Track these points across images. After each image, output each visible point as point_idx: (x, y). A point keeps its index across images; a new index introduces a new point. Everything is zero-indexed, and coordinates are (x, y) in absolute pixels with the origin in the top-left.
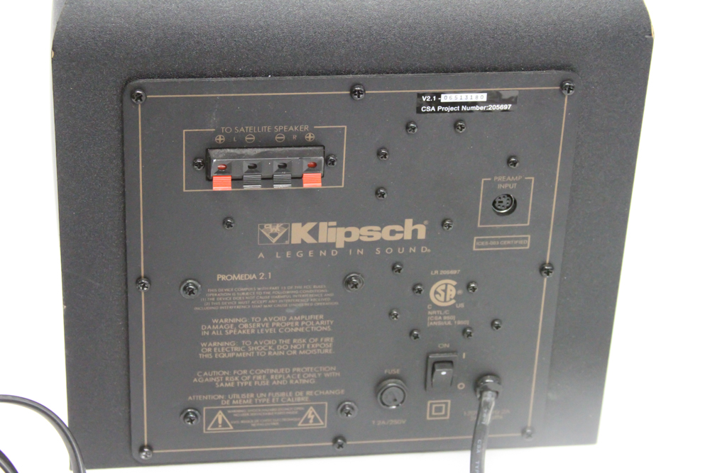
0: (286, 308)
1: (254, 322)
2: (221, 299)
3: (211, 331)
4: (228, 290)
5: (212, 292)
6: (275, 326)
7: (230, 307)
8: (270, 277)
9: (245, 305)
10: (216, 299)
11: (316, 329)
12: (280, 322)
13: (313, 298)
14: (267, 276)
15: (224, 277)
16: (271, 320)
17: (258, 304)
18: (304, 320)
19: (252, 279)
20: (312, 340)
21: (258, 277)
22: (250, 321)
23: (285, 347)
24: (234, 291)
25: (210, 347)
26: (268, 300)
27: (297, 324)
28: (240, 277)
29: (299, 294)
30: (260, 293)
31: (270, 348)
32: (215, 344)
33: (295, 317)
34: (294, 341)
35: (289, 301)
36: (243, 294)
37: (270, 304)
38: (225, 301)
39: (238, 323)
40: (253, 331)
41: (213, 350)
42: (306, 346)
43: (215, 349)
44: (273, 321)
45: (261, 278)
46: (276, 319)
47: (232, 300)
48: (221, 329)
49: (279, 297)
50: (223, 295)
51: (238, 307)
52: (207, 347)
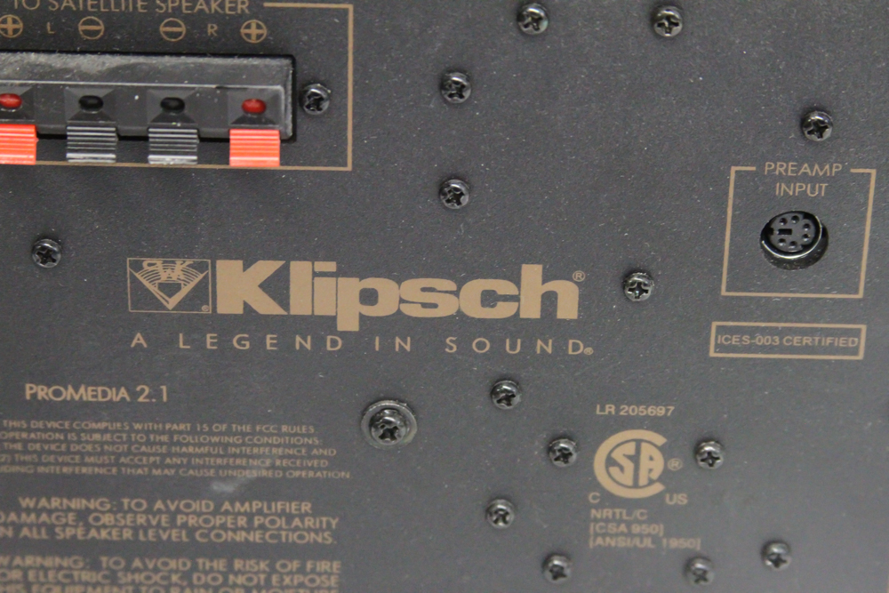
0: (211, 479)
1: (130, 510)
2: (38, 447)
3: (17, 527)
4: (55, 425)
5: (14, 429)
6: (184, 525)
7: (65, 470)
8: (165, 399)
9: (103, 465)
10: (25, 446)
11: (293, 537)
12: (199, 514)
13: (282, 457)
14: (156, 393)
15: (43, 392)
16: (173, 508)
17: (137, 466)
18: (260, 512)
19: (116, 399)
20: (284, 566)
21: (134, 395)
22: (118, 509)
23: (214, 579)
24: (72, 430)
25: (18, 567)
26: (164, 456)
27: (242, 521)
28: (86, 394)
29: (243, 444)
30: (141, 438)
31: (175, 578)
32: (29, 561)
33: (238, 505)
34: (238, 564)
35: (219, 461)
36: (97, 437)
37: (169, 467)
38: (50, 452)
39: (88, 511)
40: (127, 534)
41: (25, 576)
42: (268, 580)
43: (31, 575)
44: (178, 511)
45: (141, 399)
46: (188, 506)
47: (68, 452)
48: (44, 524)
49: (191, 449)
50: (45, 436)
51: (84, 470)
52: (10, 567)
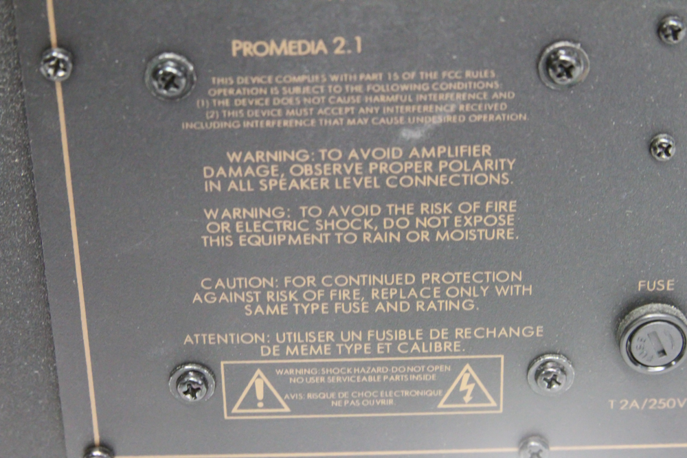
0: (399, 127)
1: (327, 160)
2: (243, 102)
3: (225, 181)
4: (259, 80)
5: (222, 86)
6: (376, 172)
7: (268, 123)
8: (359, 49)
9: (302, 118)
10: (232, 102)
11: (474, 179)
12: (389, 162)
13: (464, 103)
14: (351, 44)
15: (248, 48)
16: (365, 156)
17: (333, 118)
18: (444, 157)
19: (315, 52)
20: (465, 208)
21: (331, 47)
22: (316, 159)
23: (403, 223)
24: (274, 84)
25: (226, 219)
26: (357, 106)
27: (428, 166)
28: (287, 48)
29: (431, 91)
30: (337, 89)
31: (367, 224)
32: (236, 213)
33: (424, 150)
34: (424, 208)
35: (408, 108)
36: (297, 90)
37: (363, 116)
38: (254, 107)
39: (289, 163)
40: (324, 183)
41: (233, 227)
42: (451, 222)
43: (238, 226)
44: (370, 159)
45: (338, 51)
46: (379, 154)
47: (271, 106)
48: (249, 176)
49: (382, 98)
50: (250, 91)
51: (285, 123)
52: (219, 220)
